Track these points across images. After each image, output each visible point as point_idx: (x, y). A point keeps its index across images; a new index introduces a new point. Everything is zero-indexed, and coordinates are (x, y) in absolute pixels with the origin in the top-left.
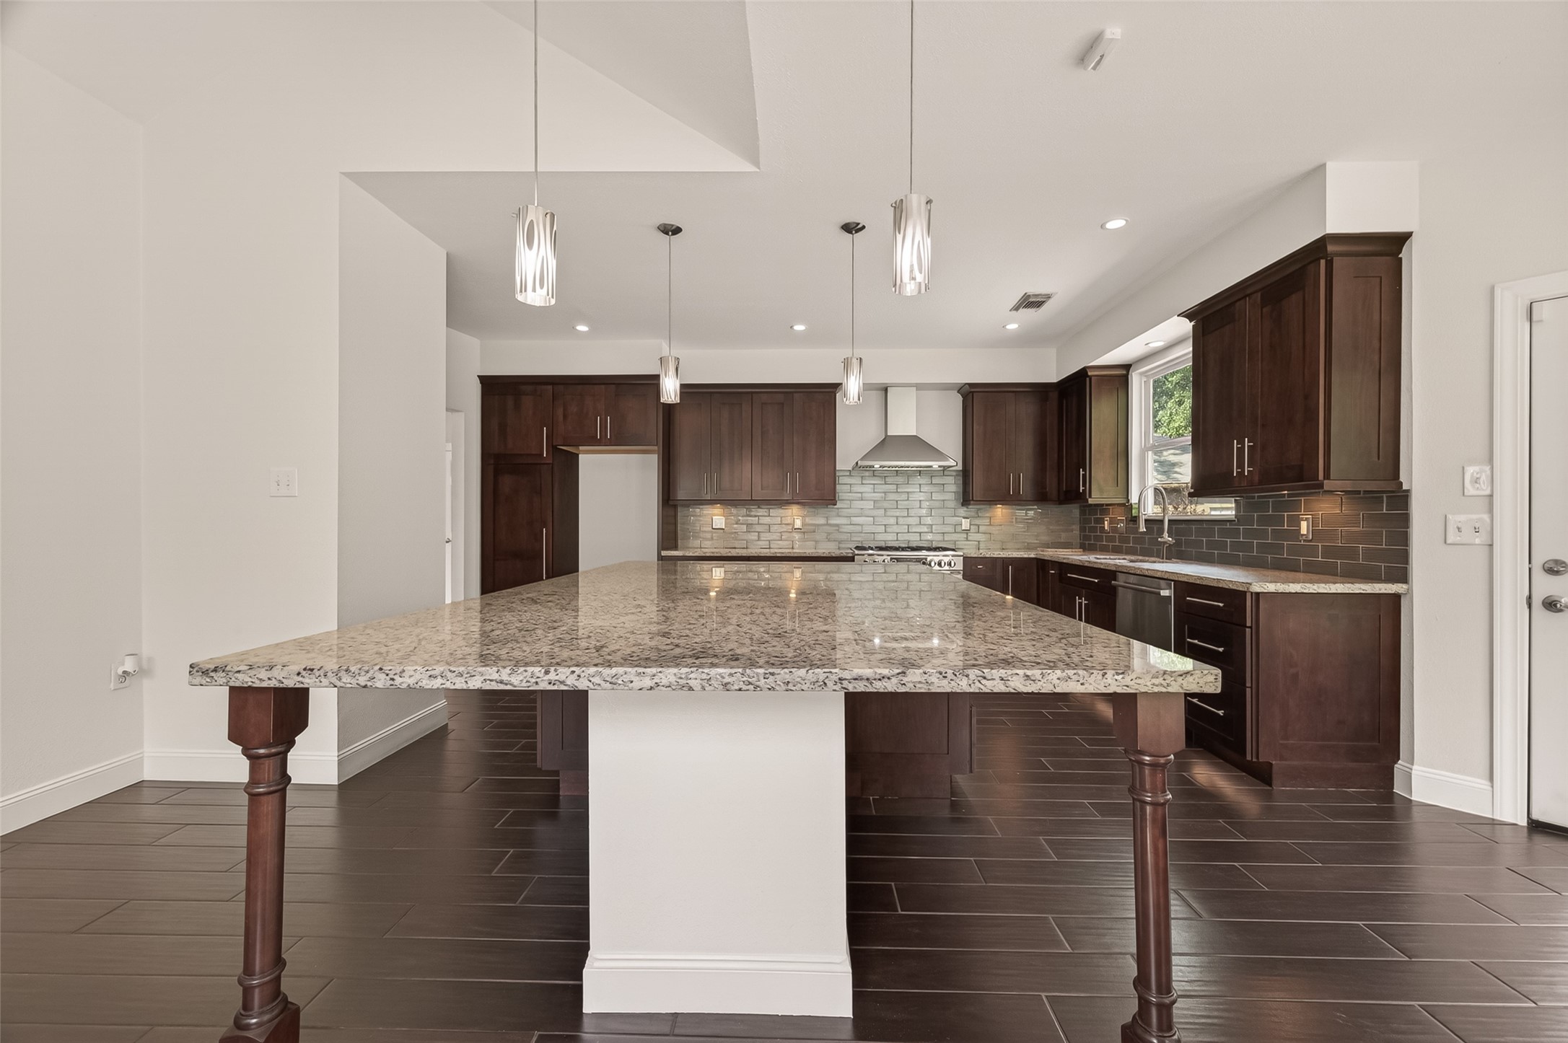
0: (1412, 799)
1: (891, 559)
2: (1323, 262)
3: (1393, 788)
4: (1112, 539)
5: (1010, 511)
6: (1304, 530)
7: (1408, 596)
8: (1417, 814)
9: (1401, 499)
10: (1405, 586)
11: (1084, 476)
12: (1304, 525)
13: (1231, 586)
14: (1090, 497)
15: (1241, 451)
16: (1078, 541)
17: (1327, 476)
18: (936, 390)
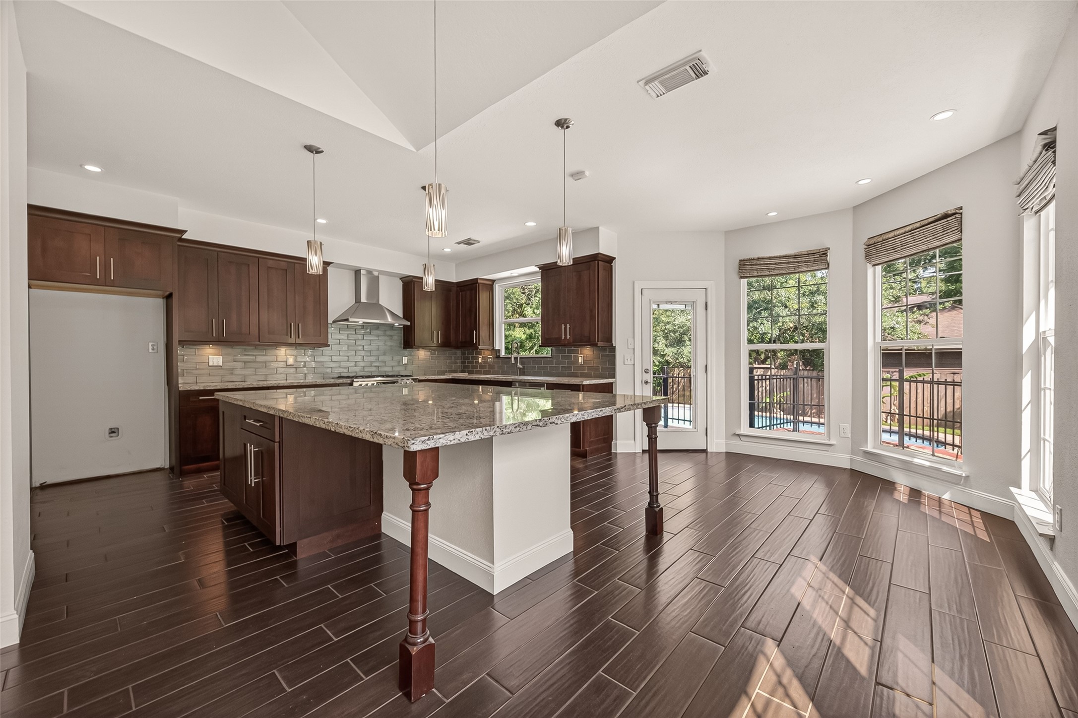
0: (618, 452)
1: (377, 383)
3: (612, 450)
4: (483, 367)
6: (580, 361)
7: (615, 383)
8: (617, 457)
9: (613, 349)
10: (614, 380)
11: (476, 334)
12: (580, 359)
14: (479, 345)
15: (566, 328)
16: (461, 368)
17: (599, 341)
18: (387, 275)
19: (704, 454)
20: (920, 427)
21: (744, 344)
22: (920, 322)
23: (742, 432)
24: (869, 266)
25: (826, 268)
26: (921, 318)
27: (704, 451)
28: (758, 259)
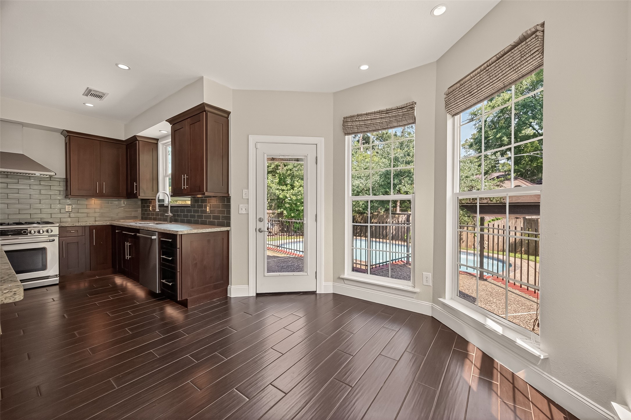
0: (231, 297)
2: (204, 113)
3: (227, 295)
4: (153, 215)
5: (101, 201)
6: (208, 210)
7: (230, 231)
8: (232, 301)
9: (228, 199)
10: (230, 228)
11: (136, 186)
12: (208, 208)
13: (173, 233)
14: (139, 196)
15: (184, 178)
16: (141, 216)
17: (207, 191)
19: (313, 296)
20: (496, 252)
21: (348, 194)
22: (498, 186)
23: (346, 276)
24: (449, 116)
25: (413, 123)
26: (498, 183)
27: (314, 293)
28: (358, 115)
